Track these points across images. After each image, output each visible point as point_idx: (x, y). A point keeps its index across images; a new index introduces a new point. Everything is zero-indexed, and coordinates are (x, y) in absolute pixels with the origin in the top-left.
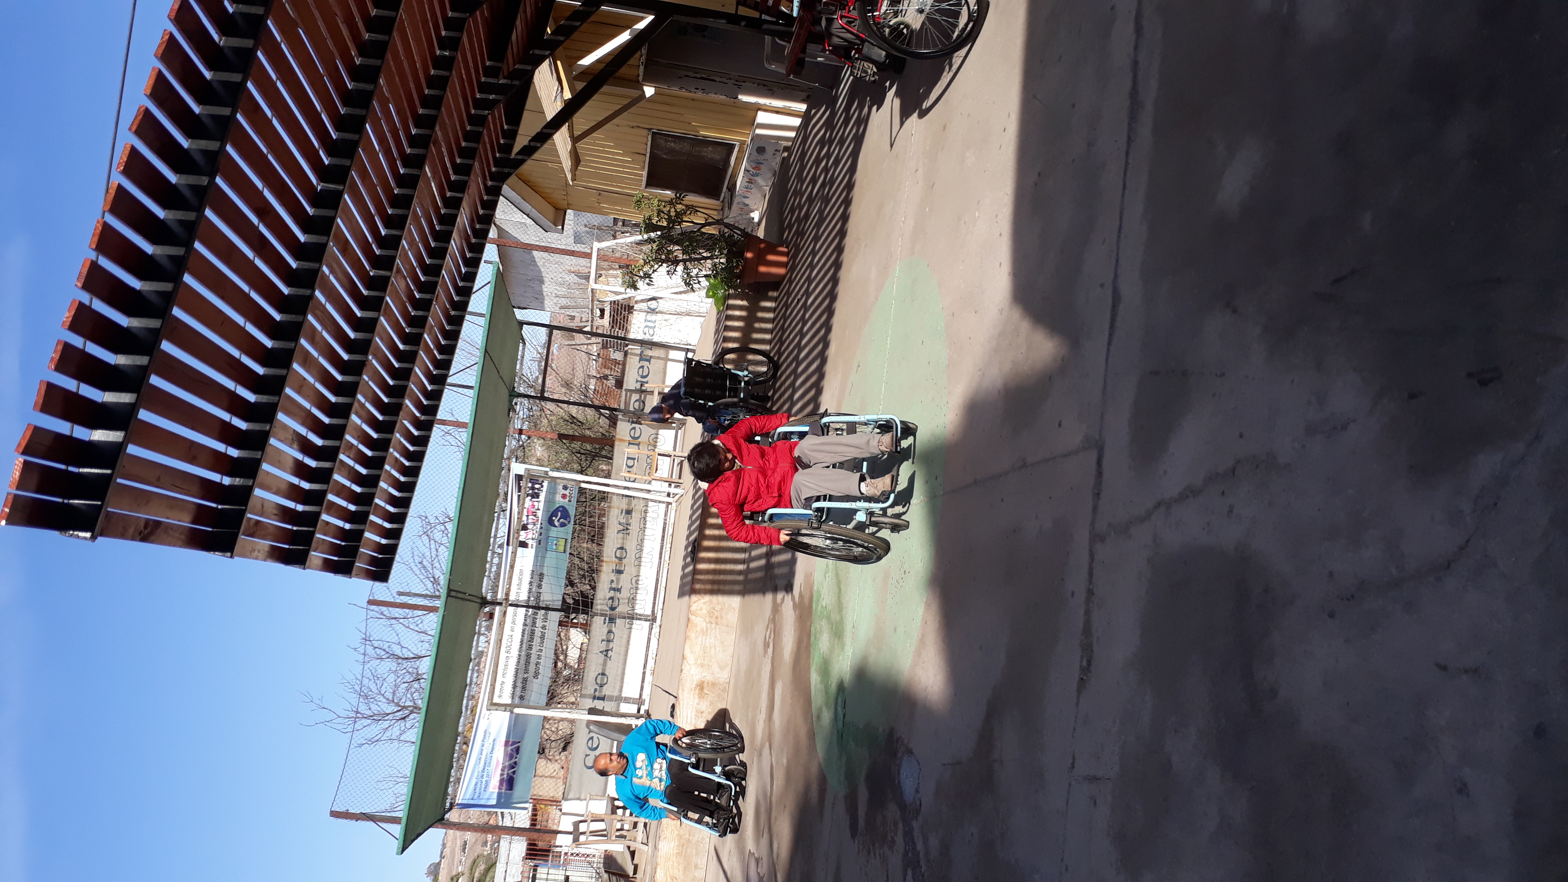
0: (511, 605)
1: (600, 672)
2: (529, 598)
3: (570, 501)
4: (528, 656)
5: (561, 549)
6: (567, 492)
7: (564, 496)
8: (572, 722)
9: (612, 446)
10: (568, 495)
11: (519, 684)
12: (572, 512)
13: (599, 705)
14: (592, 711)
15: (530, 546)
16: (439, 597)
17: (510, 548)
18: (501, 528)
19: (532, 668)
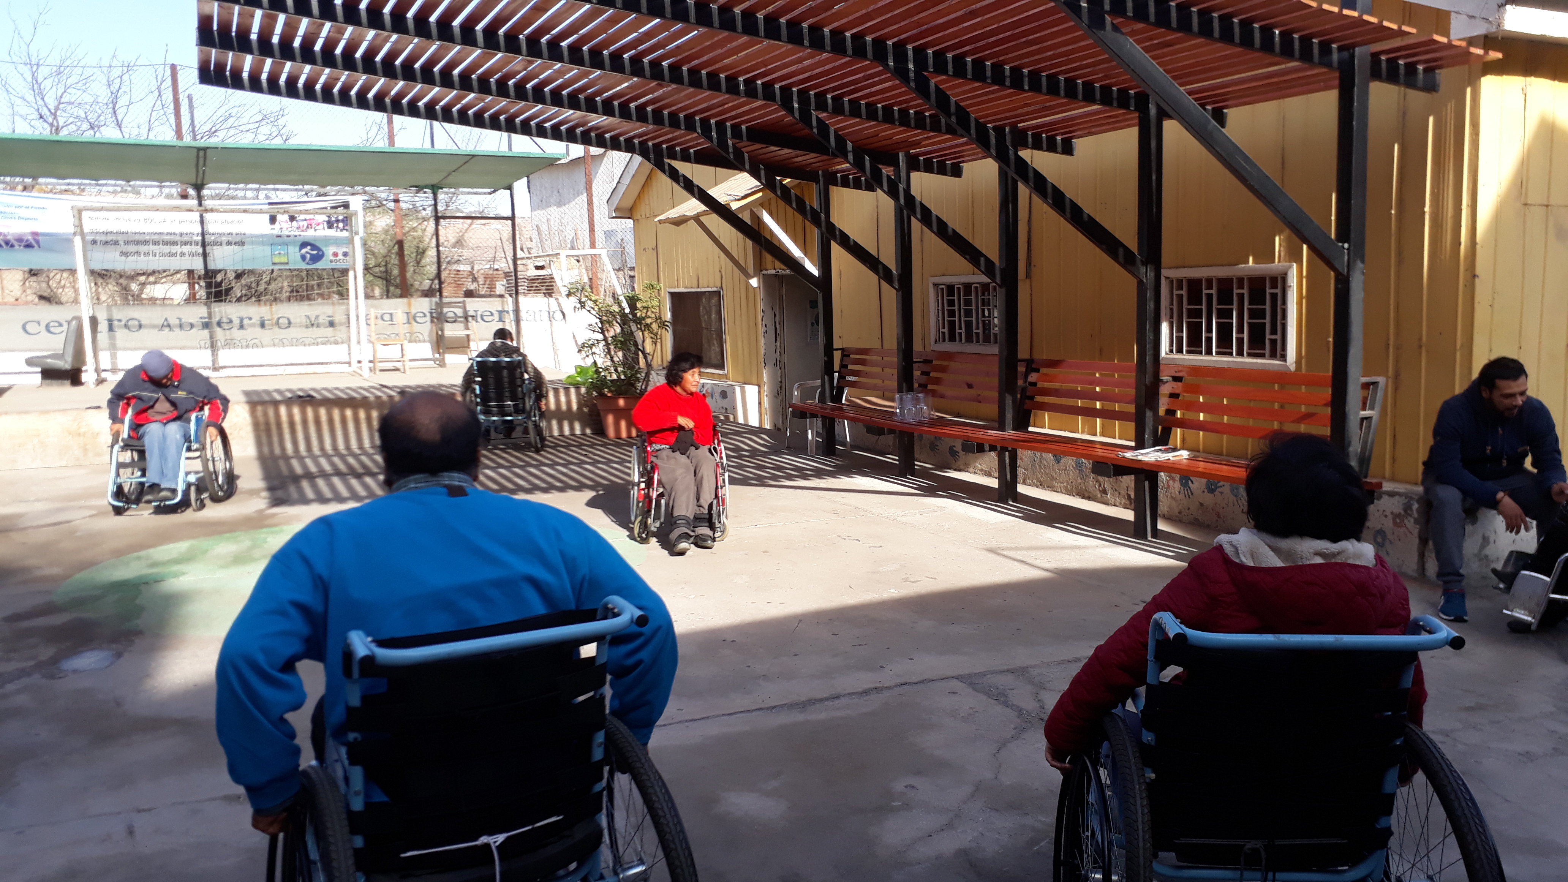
0: (202, 217)
1: (143, 323)
2: (213, 234)
3: (331, 261)
4: (146, 242)
5: (276, 260)
6: (340, 257)
7: (335, 254)
8: (76, 301)
9: (401, 296)
10: (338, 258)
11: (109, 238)
12: (319, 265)
13: (103, 326)
14: (94, 321)
15: (273, 226)
16: (194, 138)
17: (267, 207)
18: (286, 194)
19: (132, 248)
